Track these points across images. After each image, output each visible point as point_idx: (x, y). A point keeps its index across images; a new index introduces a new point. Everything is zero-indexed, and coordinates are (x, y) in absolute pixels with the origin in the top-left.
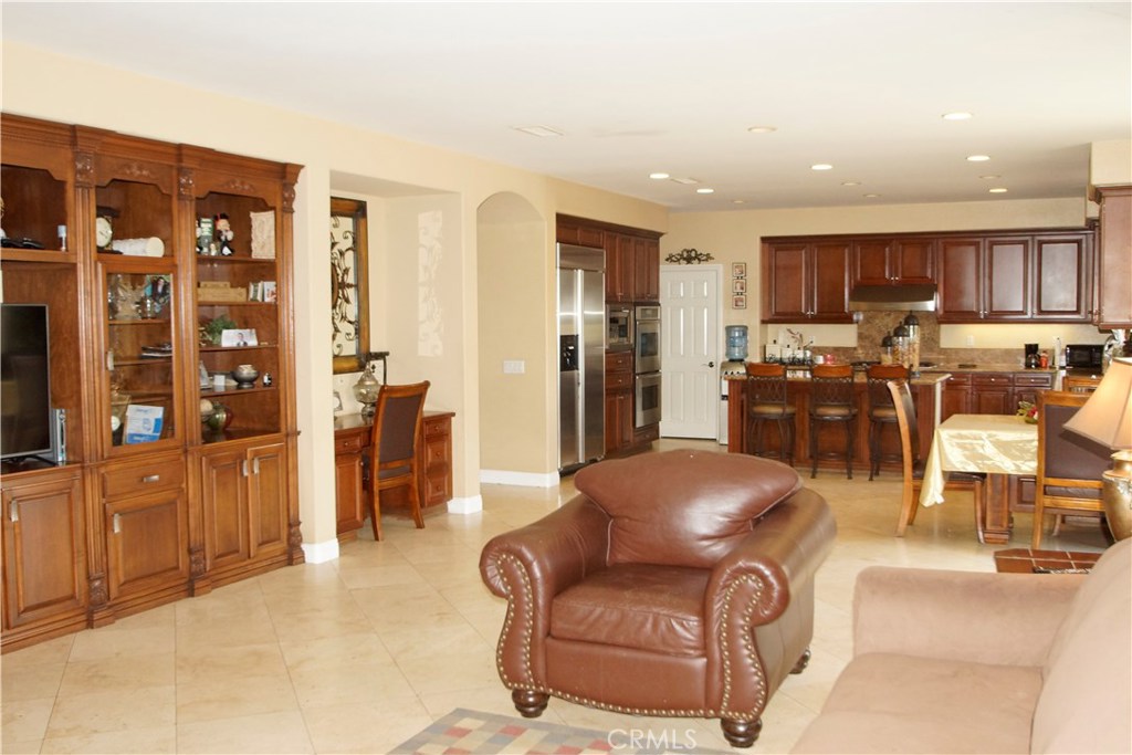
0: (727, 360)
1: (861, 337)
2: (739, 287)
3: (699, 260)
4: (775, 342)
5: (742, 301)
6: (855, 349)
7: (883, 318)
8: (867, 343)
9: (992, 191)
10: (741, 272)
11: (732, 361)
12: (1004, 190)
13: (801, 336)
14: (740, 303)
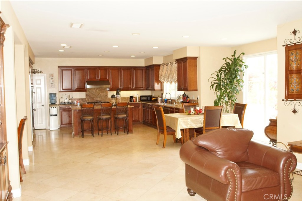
0: (50, 104)
1: (87, 95)
2: (52, 81)
3: (38, 73)
4: (62, 98)
5: (53, 85)
6: (85, 99)
7: (93, 90)
8: (88, 97)
9: (131, 56)
10: (52, 76)
11: (52, 104)
12: (134, 56)
13: (69, 96)
14: (52, 86)
